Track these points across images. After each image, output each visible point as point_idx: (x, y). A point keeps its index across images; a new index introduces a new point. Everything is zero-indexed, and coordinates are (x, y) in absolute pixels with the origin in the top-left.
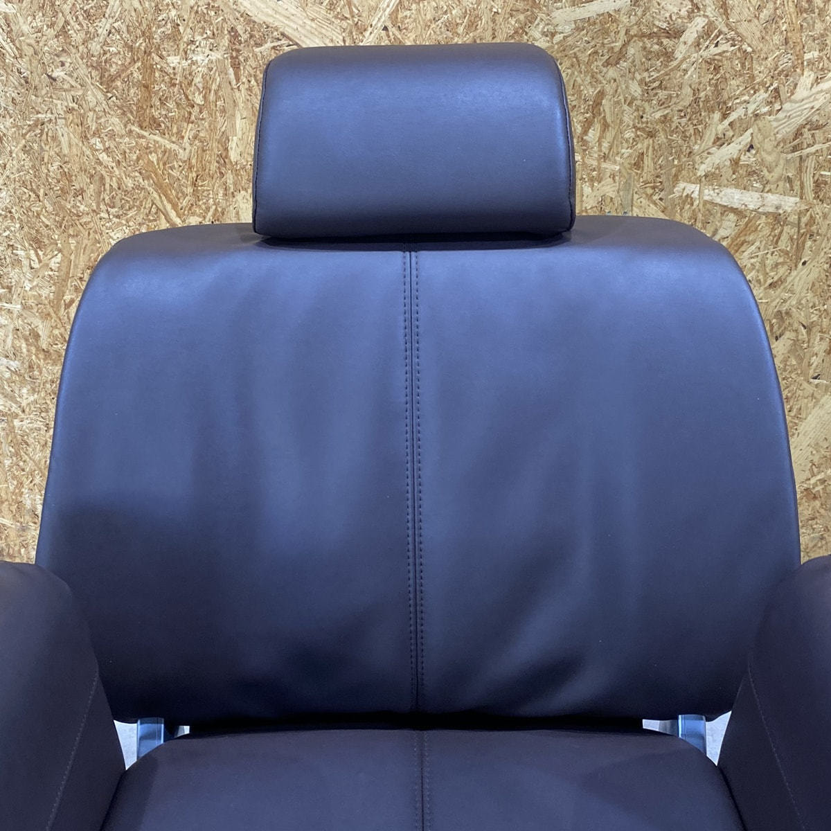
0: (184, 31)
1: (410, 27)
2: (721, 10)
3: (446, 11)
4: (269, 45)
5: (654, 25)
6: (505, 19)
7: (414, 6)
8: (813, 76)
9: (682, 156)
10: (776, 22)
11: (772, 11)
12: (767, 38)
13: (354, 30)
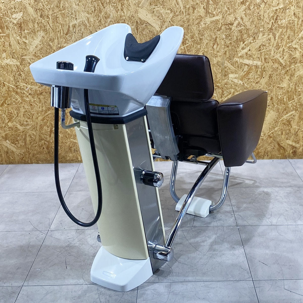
0: (126, 21)
1: (175, 22)
2: (241, 19)
3: (183, 19)
4: (144, 25)
5: (227, 22)
6: (196, 21)
7: (176, 17)
8: (262, 34)
9: (235, 52)
10: (253, 22)
11: (252, 20)
12: (252, 25)
13: (163, 22)
